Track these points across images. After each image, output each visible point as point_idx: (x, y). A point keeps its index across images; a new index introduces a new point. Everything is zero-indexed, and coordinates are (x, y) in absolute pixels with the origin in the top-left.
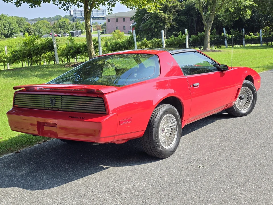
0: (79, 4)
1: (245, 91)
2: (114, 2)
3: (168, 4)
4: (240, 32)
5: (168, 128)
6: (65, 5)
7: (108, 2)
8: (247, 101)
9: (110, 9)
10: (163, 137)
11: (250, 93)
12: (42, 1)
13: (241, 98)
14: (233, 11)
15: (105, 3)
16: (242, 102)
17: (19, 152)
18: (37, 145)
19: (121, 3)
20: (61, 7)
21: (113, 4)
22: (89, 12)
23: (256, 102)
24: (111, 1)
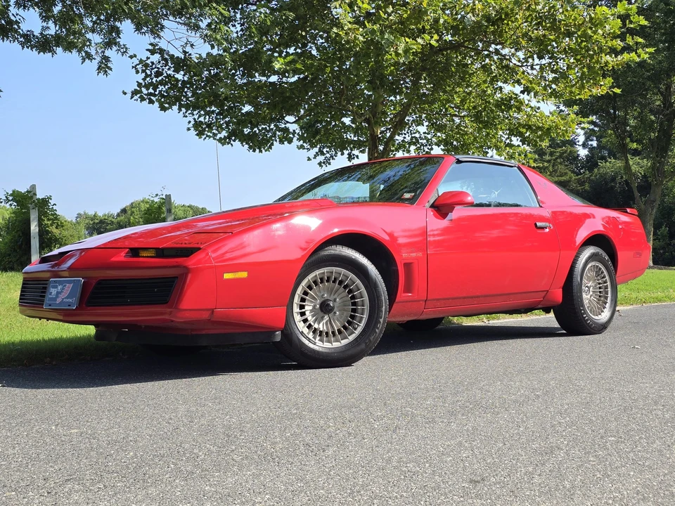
2: (430, 145)
6: (322, 153)
12: (276, 141)
15: (409, 147)
20: (312, 156)
21: (426, 150)
24: (422, 145)
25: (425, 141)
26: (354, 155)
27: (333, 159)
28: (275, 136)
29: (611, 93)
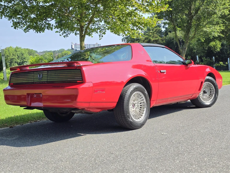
0: (76, 32)
1: (208, 86)
2: (105, 30)
3: (151, 38)
4: (211, 59)
5: (138, 104)
6: (65, 33)
7: (100, 30)
8: (210, 94)
9: (101, 36)
10: (133, 111)
11: (212, 87)
12: (46, 28)
13: (205, 92)
14: (204, 41)
15: (97, 30)
16: (206, 95)
17: (13, 127)
18: (29, 123)
19: (111, 31)
20: (61, 34)
21: (104, 31)
22: (83, 36)
23: (218, 96)
24: (102, 29)
25: (103, 28)
26: (77, 33)
27: (69, 34)
28: (45, 27)
29: (168, 10)
